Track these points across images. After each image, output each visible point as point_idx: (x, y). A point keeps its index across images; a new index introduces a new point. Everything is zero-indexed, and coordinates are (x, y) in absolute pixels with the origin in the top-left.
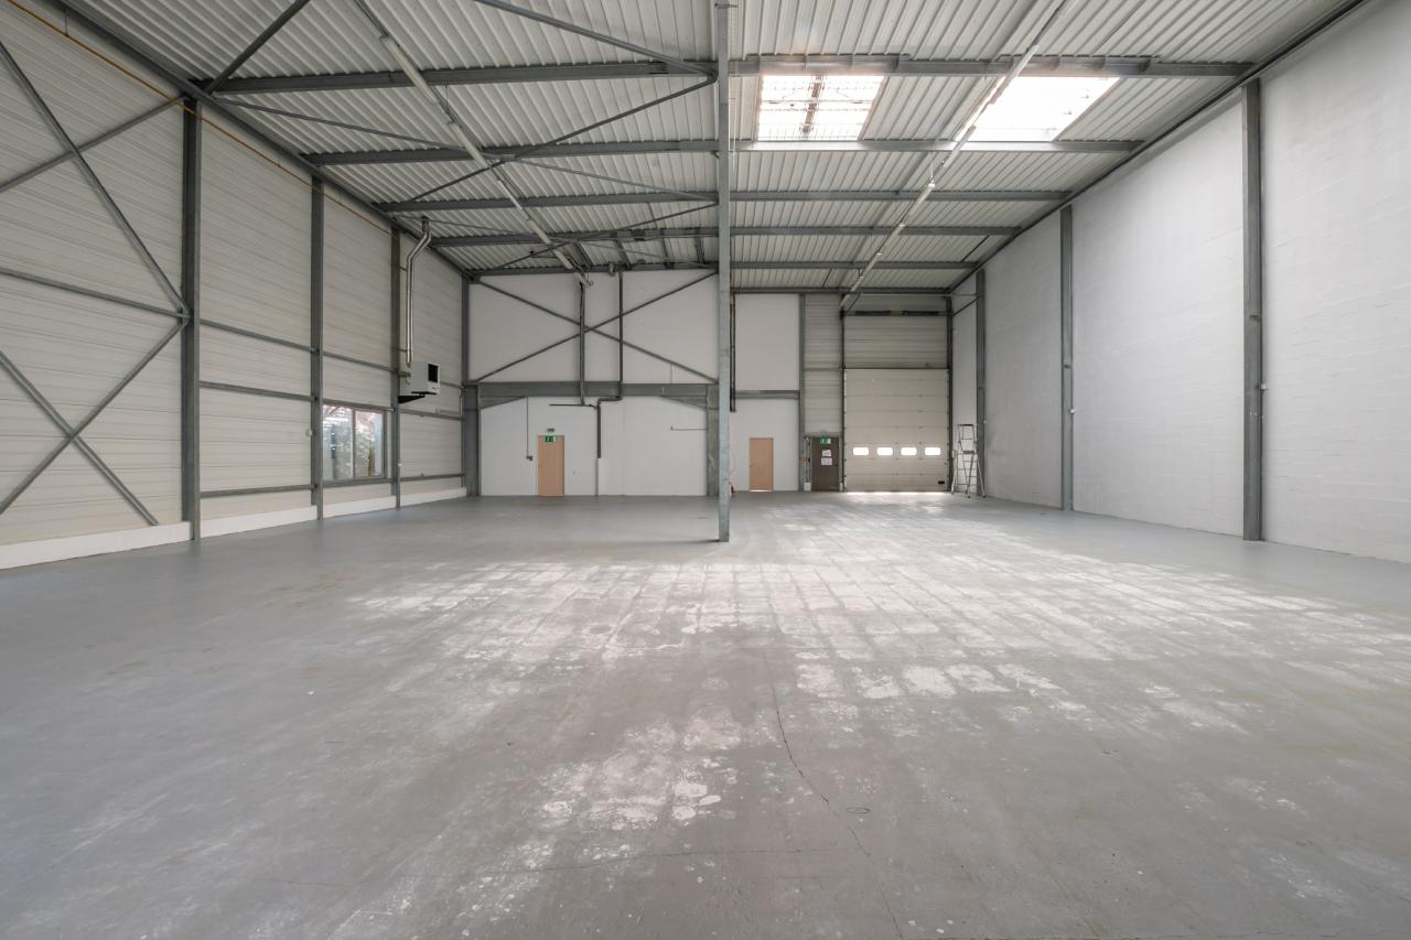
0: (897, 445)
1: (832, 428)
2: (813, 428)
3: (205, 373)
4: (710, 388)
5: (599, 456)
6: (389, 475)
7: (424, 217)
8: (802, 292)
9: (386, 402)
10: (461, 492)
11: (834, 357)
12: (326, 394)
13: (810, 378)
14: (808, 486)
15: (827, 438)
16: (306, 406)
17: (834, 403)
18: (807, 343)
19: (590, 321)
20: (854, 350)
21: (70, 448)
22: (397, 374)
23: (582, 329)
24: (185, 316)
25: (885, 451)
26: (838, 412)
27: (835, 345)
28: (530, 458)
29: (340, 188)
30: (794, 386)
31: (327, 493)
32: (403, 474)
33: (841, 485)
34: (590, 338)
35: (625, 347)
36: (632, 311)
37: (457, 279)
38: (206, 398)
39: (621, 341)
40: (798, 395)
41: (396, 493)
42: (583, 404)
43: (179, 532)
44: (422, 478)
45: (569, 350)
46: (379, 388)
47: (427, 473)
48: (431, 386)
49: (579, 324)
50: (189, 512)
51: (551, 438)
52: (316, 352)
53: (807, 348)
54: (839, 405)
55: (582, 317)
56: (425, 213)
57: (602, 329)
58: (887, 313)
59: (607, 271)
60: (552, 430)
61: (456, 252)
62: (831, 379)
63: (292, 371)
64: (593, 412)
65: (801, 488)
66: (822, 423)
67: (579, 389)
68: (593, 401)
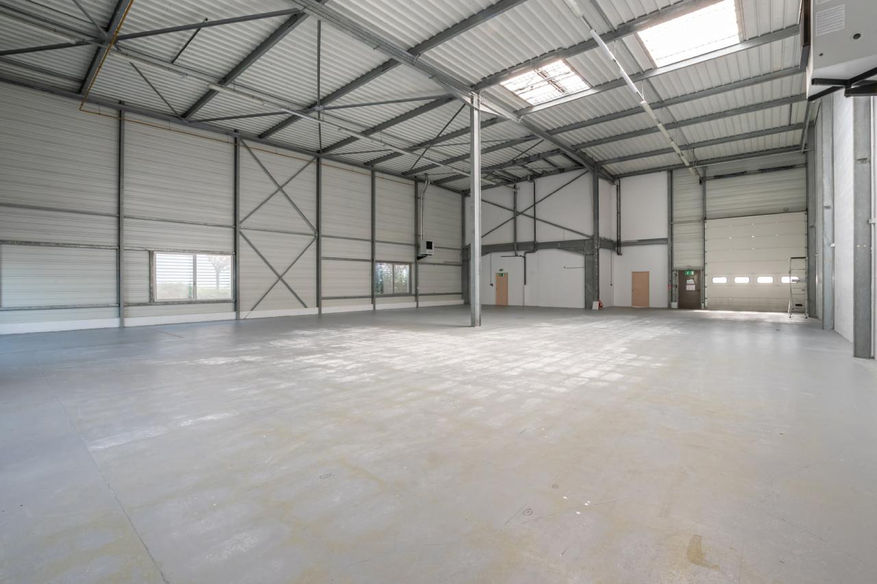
0: (753, 275)
1: (696, 263)
2: (679, 264)
3: (323, 254)
4: (586, 242)
5: (525, 284)
6: (413, 292)
7: (426, 174)
8: (671, 170)
9: (412, 259)
10: (461, 302)
11: (698, 212)
12: (377, 258)
13: (677, 229)
14: (675, 305)
15: (690, 270)
16: (370, 264)
17: (699, 245)
18: (674, 205)
19: (520, 209)
20: (713, 205)
21: (280, 281)
22: (417, 246)
23: (516, 214)
24: (317, 235)
25: (742, 280)
26: (702, 252)
27: (699, 203)
28: (492, 285)
29: (383, 171)
30: (663, 234)
31: (377, 300)
32: (420, 292)
33: (703, 304)
34: (520, 218)
35: (537, 221)
36: (540, 201)
37: (459, 196)
38: (324, 263)
39: (535, 218)
40: (669, 241)
41: (417, 301)
42: (516, 255)
43: (315, 311)
44: (434, 294)
45: (509, 226)
46: (409, 254)
47: (436, 292)
48: (428, 251)
49: (513, 211)
50: (319, 305)
51: (502, 274)
52: (373, 241)
53: (674, 208)
54: (702, 247)
55: (515, 208)
56: (425, 172)
57: (526, 213)
58: (743, 173)
59: (527, 180)
60: (501, 270)
61: (451, 184)
62: (696, 228)
63: (364, 250)
64: (522, 259)
65: (670, 308)
66: (687, 258)
67: (514, 247)
68: (521, 253)
